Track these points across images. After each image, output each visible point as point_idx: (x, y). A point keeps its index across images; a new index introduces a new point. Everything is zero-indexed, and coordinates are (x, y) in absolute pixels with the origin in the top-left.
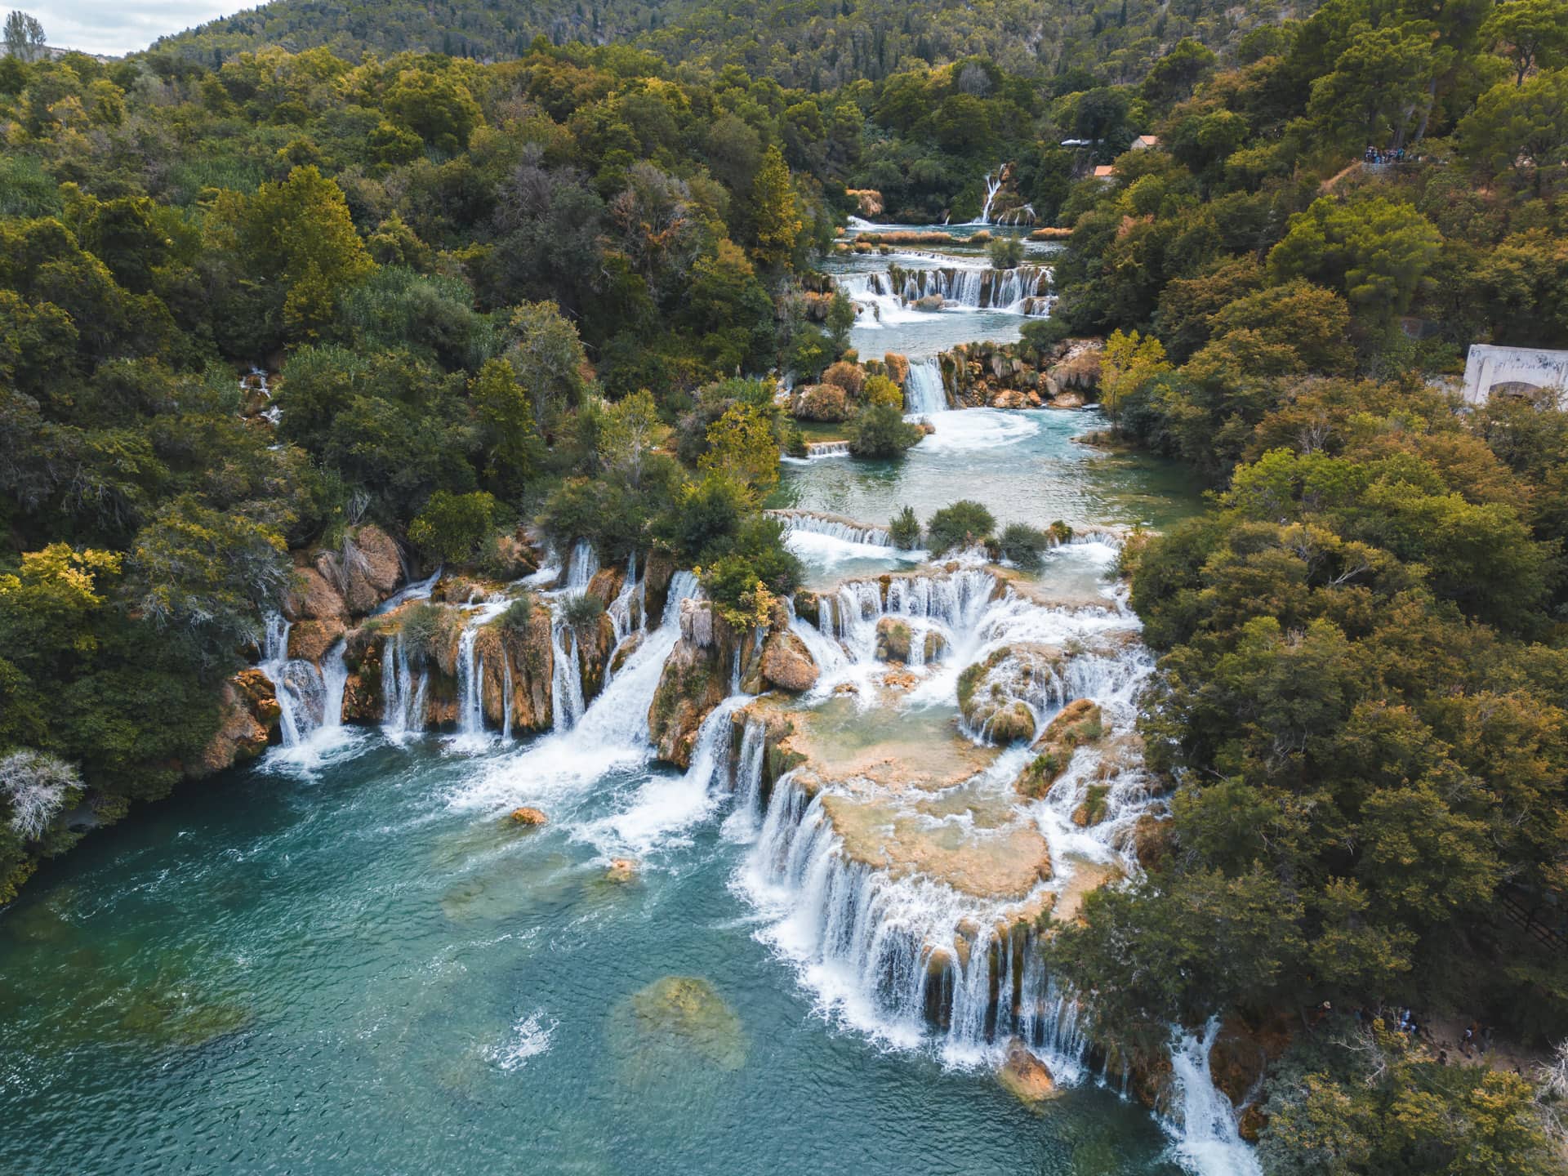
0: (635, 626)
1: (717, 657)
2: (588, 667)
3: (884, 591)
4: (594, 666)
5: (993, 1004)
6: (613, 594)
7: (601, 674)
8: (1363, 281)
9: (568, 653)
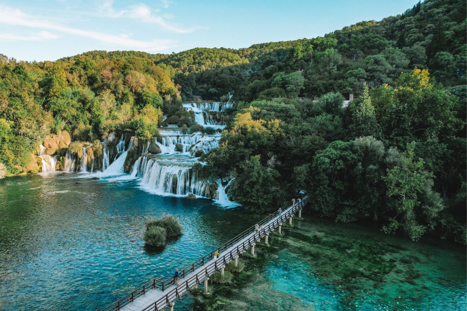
0: (122, 150)
1: (139, 148)
2: (111, 157)
3: (178, 138)
4: (112, 157)
5: (185, 186)
6: (118, 142)
7: (113, 159)
8: (288, 86)
9: (107, 153)
